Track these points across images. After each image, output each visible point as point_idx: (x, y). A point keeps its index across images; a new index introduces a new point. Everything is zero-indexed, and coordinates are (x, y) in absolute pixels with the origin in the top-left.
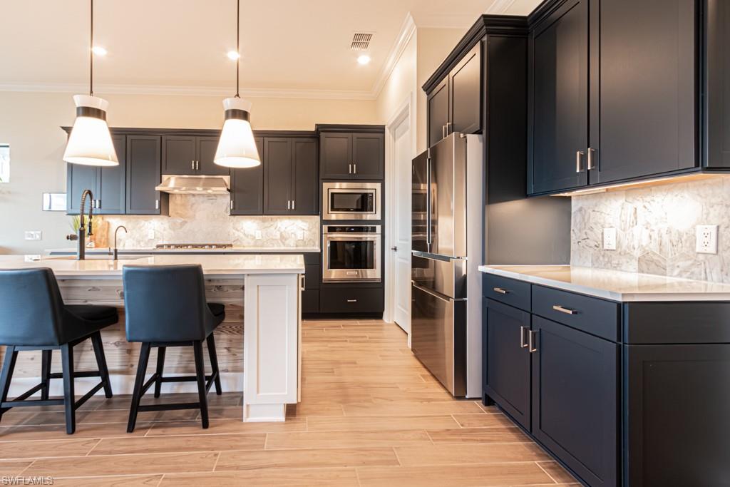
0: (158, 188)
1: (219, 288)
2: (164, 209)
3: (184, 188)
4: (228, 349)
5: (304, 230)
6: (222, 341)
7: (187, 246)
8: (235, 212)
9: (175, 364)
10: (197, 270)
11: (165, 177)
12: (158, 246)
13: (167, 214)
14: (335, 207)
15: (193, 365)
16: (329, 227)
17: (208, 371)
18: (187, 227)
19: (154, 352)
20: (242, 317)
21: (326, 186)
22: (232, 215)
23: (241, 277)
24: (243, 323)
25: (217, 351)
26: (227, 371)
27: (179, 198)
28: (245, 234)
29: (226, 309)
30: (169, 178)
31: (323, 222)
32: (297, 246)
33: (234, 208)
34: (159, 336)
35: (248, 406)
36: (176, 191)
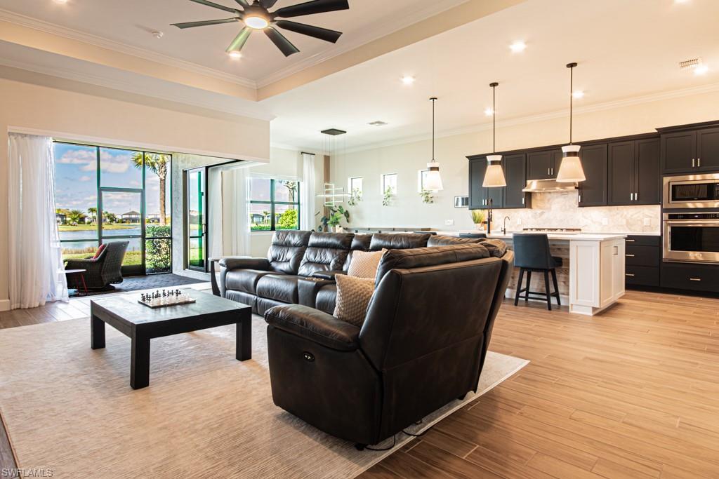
0: (524, 190)
1: (559, 249)
2: (528, 205)
3: (544, 189)
4: (564, 282)
5: (651, 217)
6: (560, 278)
7: (544, 229)
8: (581, 205)
9: (536, 287)
10: (545, 236)
11: (529, 182)
12: (524, 229)
13: (530, 207)
14: (677, 197)
15: (545, 289)
16: (669, 215)
17: (552, 290)
18: (545, 216)
19: (525, 274)
20: (569, 266)
21: (666, 180)
22: (580, 206)
23: (568, 241)
24: (569, 269)
25: (558, 283)
26: (564, 294)
27: (538, 195)
28: (592, 221)
29: (563, 261)
30: (532, 183)
31: (663, 211)
32: (643, 231)
33: (581, 201)
34: (528, 265)
35: (572, 305)
36: (536, 191)
